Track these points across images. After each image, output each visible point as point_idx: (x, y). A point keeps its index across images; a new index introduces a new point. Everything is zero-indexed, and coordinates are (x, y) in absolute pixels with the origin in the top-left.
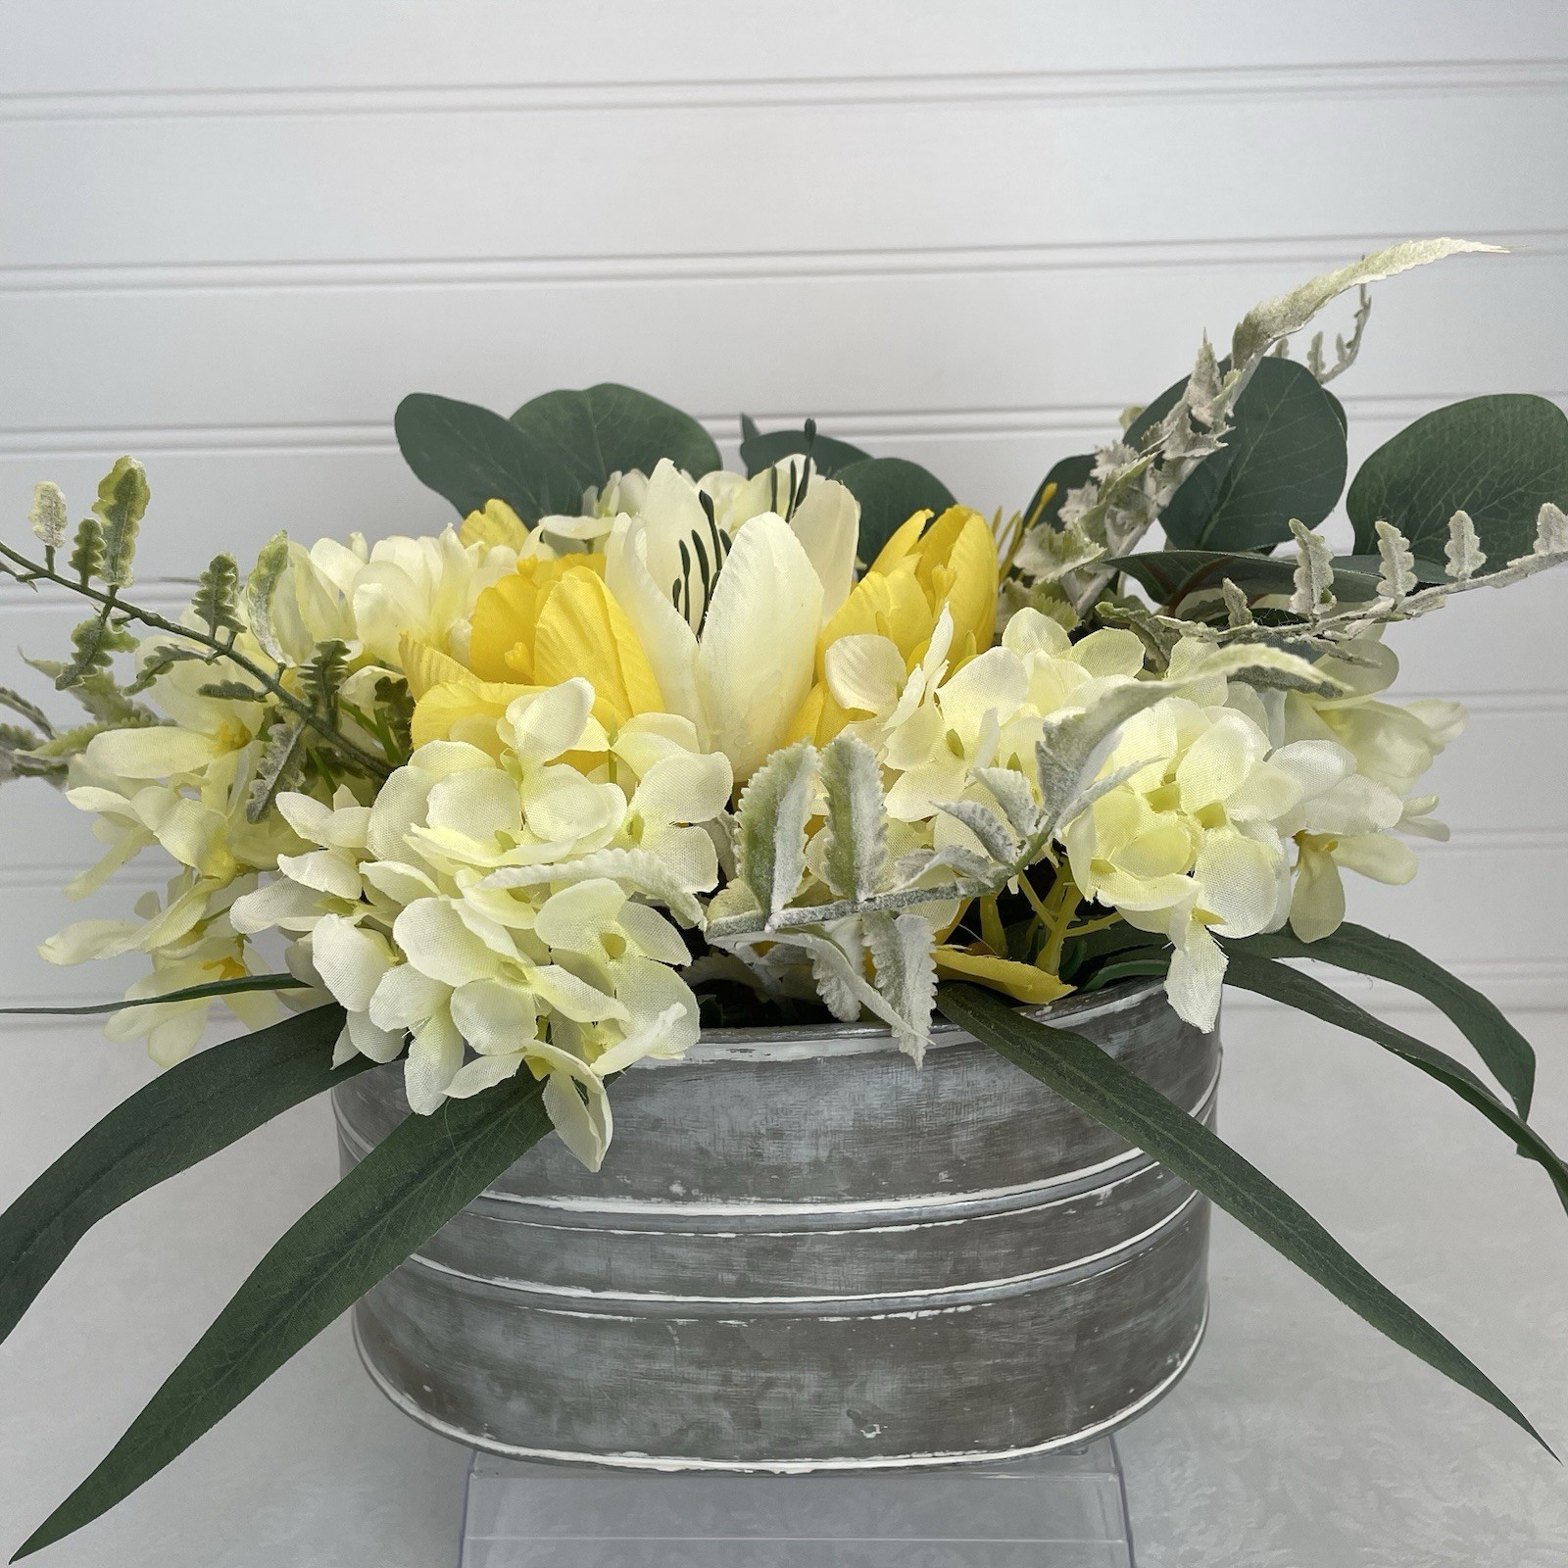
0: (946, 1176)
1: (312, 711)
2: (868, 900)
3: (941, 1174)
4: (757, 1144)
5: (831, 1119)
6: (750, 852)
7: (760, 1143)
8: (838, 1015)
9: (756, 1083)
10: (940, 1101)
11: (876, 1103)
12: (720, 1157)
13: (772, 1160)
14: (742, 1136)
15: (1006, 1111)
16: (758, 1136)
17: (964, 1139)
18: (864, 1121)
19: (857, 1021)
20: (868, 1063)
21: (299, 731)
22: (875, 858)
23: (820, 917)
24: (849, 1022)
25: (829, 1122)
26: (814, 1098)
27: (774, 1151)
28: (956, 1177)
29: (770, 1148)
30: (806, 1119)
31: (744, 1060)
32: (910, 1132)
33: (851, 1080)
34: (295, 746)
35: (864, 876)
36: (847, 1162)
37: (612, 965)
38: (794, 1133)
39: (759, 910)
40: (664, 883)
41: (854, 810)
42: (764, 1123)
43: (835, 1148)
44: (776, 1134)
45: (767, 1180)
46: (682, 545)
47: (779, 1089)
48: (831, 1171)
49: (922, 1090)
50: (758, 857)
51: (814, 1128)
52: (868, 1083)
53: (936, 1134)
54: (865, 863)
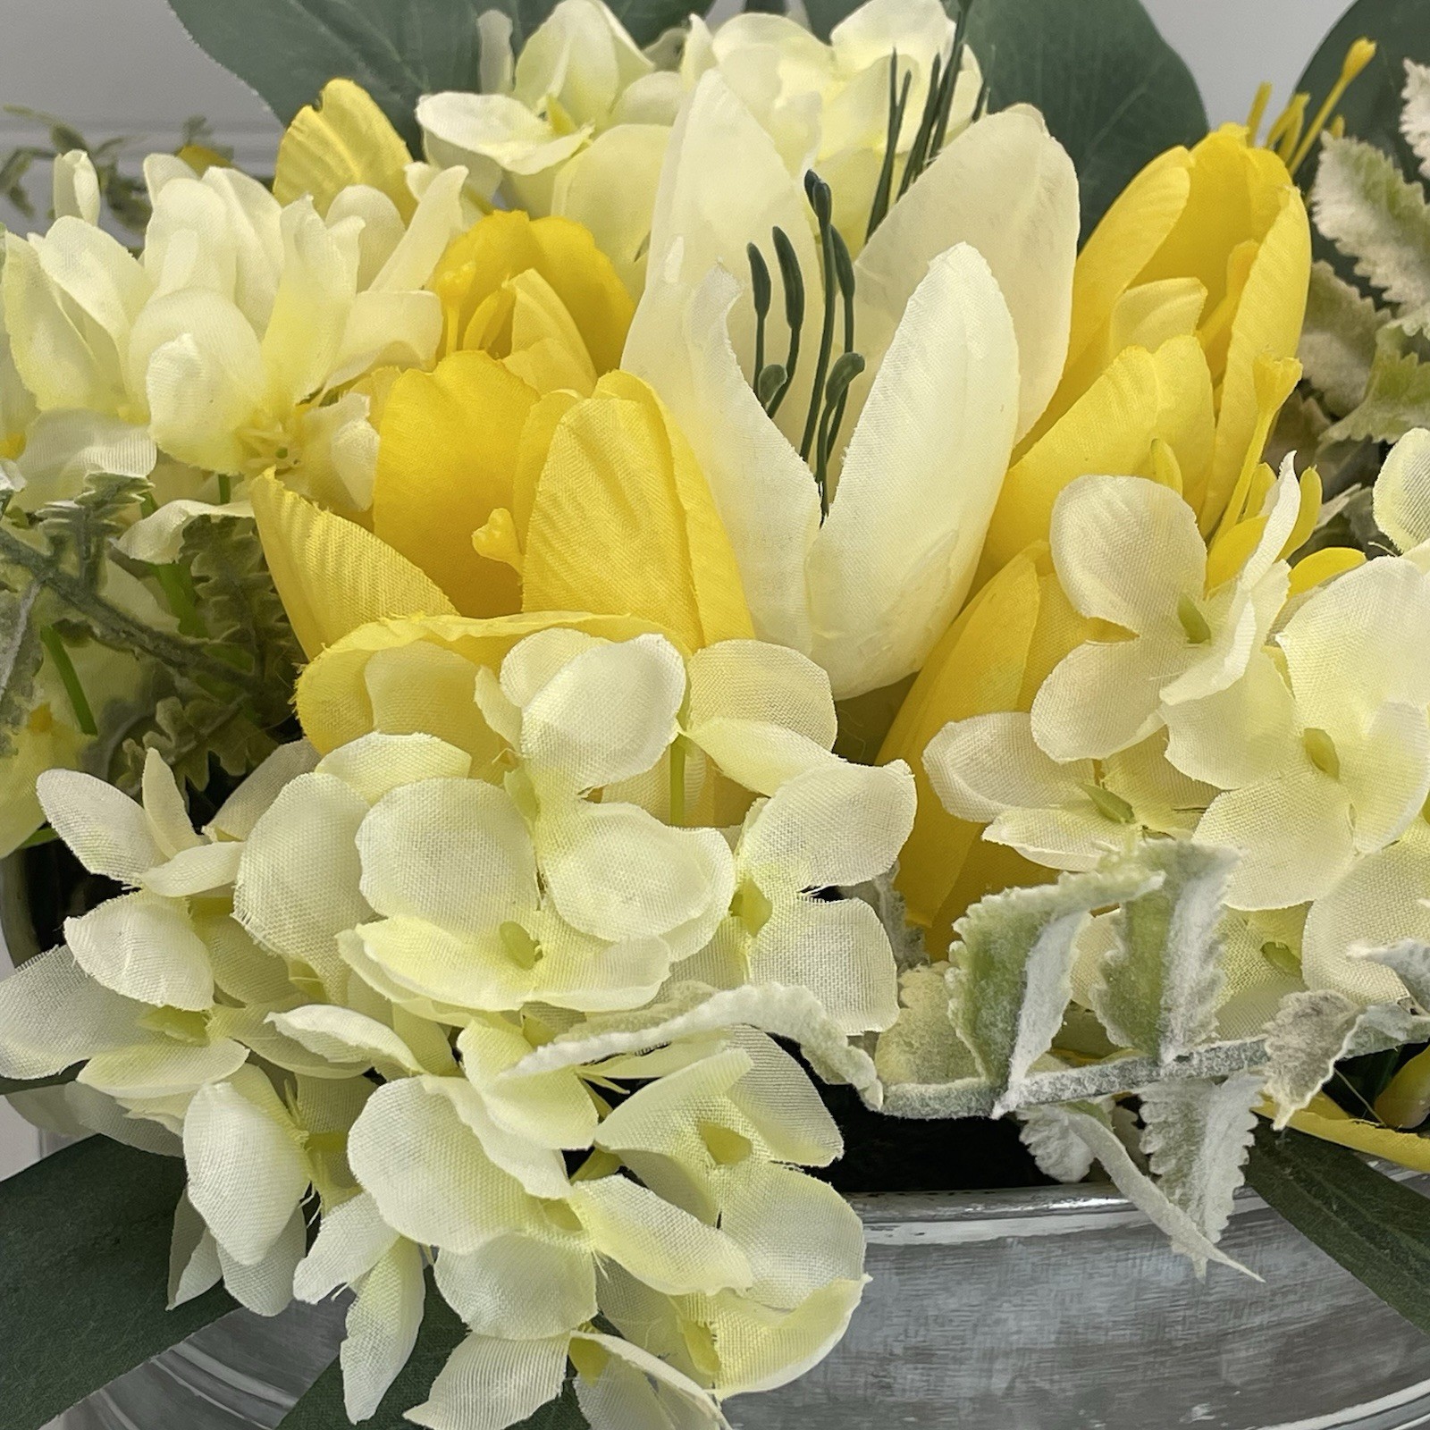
0: (1205, 1411)
1: (51, 563)
2: (1180, 1059)
3: (1197, 1408)
4: (885, 1370)
5: (1019, 1332)
6: (975, 982)
7: (891, 1368)
8: (1053, 1172)
9: (895, 1278)
10: (1211, 1299)
11: (1101, 1306)
12: (818, 1390)
13: (908, 1394)
14: (860, 1357)
15: (1319, 1307)
16: (888, 1359)
17: (1243, 1354)
18: (1077, 1333)
19: (1085, 1180)
20: (1096, 1244)
21: (30, 602)
22: (1199, 992)
23: (1092, 1089)
24: (1069, 1183)
25: (1015, 1337)
26: (994, 1300)
27: (913, 1380)
28: (1222, 1411)
29: (909, 1378)
30: (975, 1333)
31: (878, 1242)
32: (1153, 1348)
33: (1062, 1272)
34: (24, 635)
35: (1177, 1021)
36: (1040, 1396)
37: (717, 1175)
38: (951, 1354)
39: (983, 1079)
40: (813, 1030)
41: (1176, 919)
42: (902, 1338)
43: (1021, 1374)
44: (921, 1355)
45: (897, 1424)
46: (755, 256)
47: (934, 1287)
48: (1010, 1410)
49: (1183, 1283)
50: (990, 992)
51: (988, 1345)
52: (1091, 1276)
53: (1196, 1349)
54: (1182, 1000)
